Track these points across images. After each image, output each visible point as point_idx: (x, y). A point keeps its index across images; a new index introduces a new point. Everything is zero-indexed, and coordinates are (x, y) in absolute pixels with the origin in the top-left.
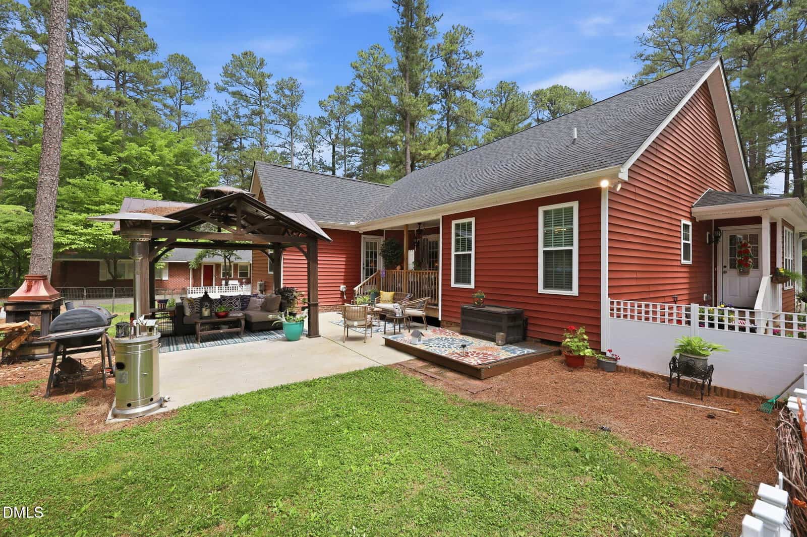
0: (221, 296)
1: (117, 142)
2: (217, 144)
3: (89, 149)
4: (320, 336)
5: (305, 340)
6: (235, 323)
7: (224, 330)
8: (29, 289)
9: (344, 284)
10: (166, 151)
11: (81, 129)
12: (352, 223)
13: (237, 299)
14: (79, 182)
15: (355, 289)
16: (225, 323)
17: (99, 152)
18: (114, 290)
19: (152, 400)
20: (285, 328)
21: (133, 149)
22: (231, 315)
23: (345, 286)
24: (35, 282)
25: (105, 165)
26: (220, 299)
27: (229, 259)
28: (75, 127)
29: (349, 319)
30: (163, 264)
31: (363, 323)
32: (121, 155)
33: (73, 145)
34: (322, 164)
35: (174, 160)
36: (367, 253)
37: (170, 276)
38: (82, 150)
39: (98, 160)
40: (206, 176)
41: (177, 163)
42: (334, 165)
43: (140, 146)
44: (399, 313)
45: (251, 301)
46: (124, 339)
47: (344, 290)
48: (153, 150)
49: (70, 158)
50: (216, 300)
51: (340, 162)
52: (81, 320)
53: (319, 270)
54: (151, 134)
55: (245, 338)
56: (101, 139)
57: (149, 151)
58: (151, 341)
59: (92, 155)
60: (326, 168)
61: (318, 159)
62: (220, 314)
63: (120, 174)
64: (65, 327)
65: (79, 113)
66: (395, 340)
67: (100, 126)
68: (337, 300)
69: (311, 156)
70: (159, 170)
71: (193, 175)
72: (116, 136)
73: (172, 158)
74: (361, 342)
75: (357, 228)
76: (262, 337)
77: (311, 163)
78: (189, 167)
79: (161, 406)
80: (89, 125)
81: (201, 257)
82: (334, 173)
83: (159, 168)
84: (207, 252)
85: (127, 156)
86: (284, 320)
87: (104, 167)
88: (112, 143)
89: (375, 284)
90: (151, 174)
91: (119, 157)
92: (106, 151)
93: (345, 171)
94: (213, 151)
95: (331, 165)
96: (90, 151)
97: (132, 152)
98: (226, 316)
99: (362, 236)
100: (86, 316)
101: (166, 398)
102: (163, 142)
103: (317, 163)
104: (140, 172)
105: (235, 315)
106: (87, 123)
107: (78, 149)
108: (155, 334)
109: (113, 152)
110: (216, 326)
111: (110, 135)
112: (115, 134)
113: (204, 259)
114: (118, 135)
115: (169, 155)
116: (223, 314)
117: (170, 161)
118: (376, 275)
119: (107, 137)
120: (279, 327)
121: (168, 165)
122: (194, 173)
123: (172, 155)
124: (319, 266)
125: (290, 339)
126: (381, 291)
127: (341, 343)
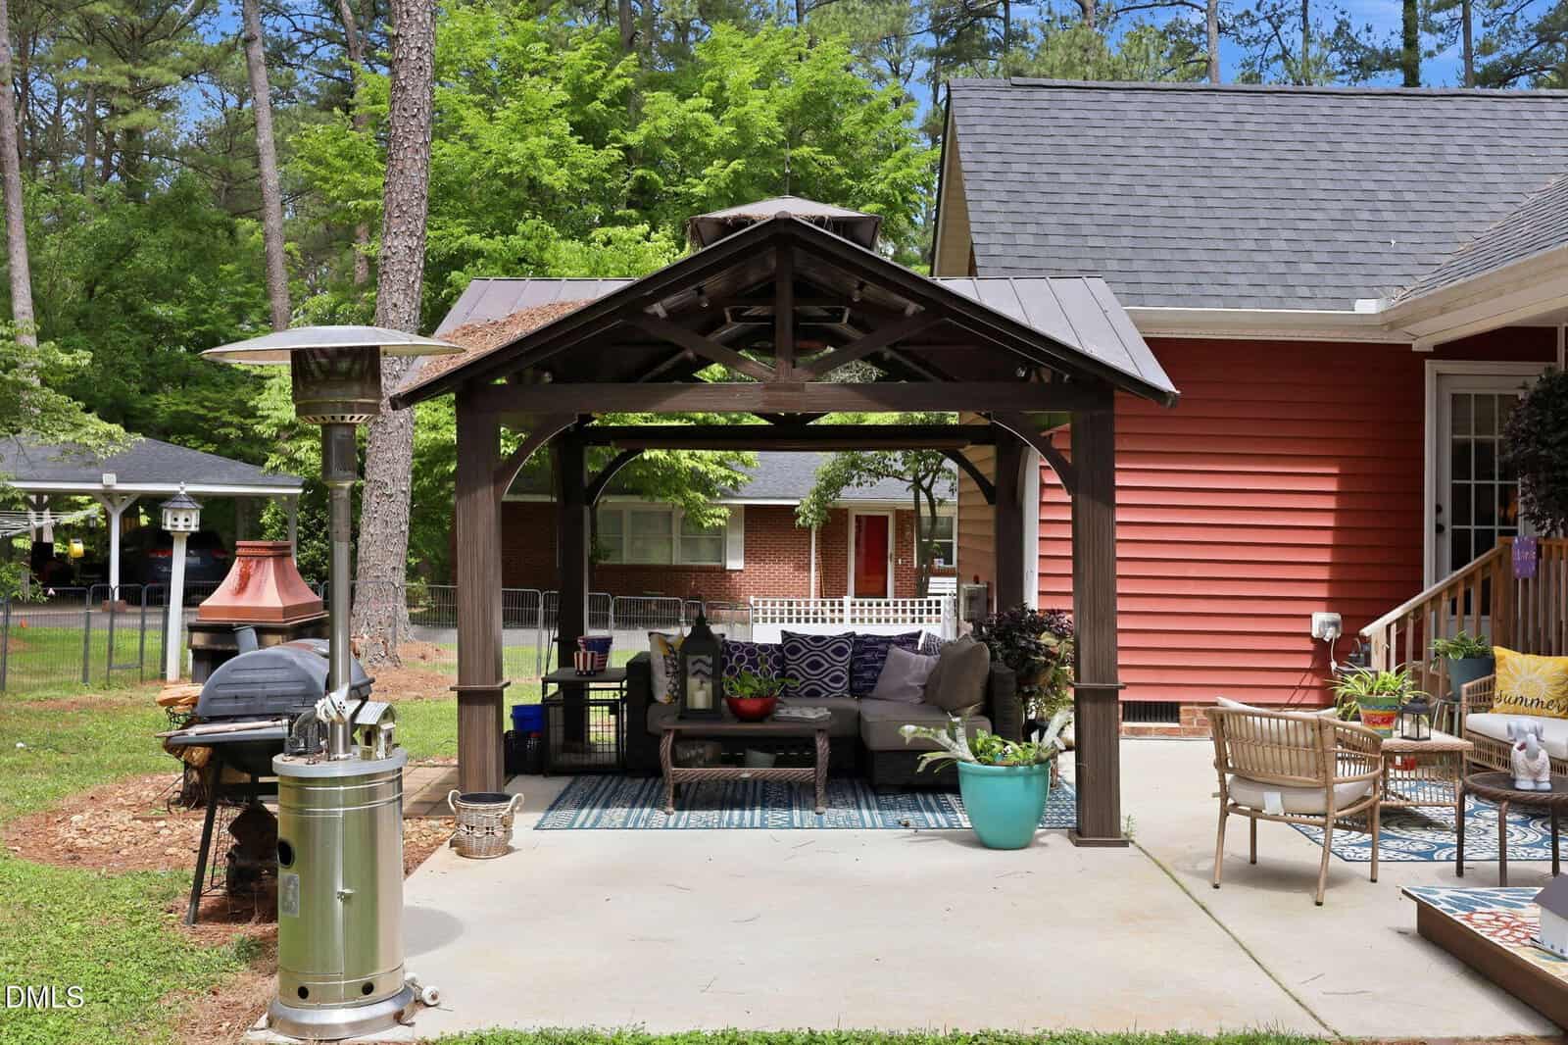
0: (784, 633)
1: (625, 96)
2: (930, 41)
3: (550, 136)
4: (1125, 844)
5: (1056, 850)
6: (793, 747)
7: (757, 769)
8: (242, 588)
9: (1331, 604)
10: (756, 100)
11: (532, 75)
12: (1366, 307)
13: (840, 652)
14: (501, 246)
15: (1366, 631)
16: (766, 743)
17: (574, 140)
18: (541, 600)
19: (368, 989)
20: (967, 786)
21: (664, 112)
22: (783, 713)
23: (1337, 617)
24: (258, 562)
25: (590, 180)
26: (779, 647)
27: (928, 491)
28: (518, 72)
29: (1243, 778)
30: (725, 512)
31: (1316, 802)
32: (633, 139)
33: (514, 130)
34: (1352, 45)
35: (780, 131)
36: (1460, 452)
37: (750, 555)
38: (533, 141)
39: (574, 166)
40: (881, 174)
41: (794, 139)
42: (1411, 43)
43: (683, 98)
44: (1535, 775)
45: (890, 661)
46: (300, 762)
47: (1330, 634)
48: (718, 107)
49: (506, 170)
50: (764, 648)
51: (1441, 17)
52: (269, 689)
53: (1120, 534)
54: (714, 47)
55: (831, 814)
56: (582, 94)
57: (707, 110)
58: (371, 777)
59: (558, 152)
60: (1369, 63)
61: (1329, 28)
62: (744, 705)
63: (630, 205)
64: (227, 707)
65: (529, 25)
66: (1459, 916)
67: (579, 54)
68: (1294, 680)
69: (1296, 20)
70: (735, 172)
71: (841, 171)
72: (619, 77)
73: (774, 123)
74: (1303, 899)
75: (1392, 326)
76: (892, 816)
77: (1297, 50)
78: (830, 148)
79: (398, 1018)
80: (552, 58)
81: (833, 484)
82: (1412, 79)
83: (734, 165)
84: (854, 465)
85: (647, 138)
86: (962, 750)
87: (587, 187)
88: (609, 103)
89: (1485, 610)
90: (712, 190)
91: (627, 149)
92: (591, 133)
93: (1468, 56)
94: (915, 75)
95: (1397, 43)
96: (553, 142)
97: (659, 123)
98: (765, 714)
99: (1431, 367)
100: (280, 675)
101: (426, 995)
102: (748, 72)
103: (1326, 41)
104: (681, 189)
105: (795, 713)
106: (549, 51)
107: (523, 139)
108: (381, 754)
109: (611, 133)
110: (733, 751)
111: (605, 75)
112: (618, 70)
113: (845, 491)
114: (624, 72)
115: (763, 112)
116: (753, 706)
117: (770, 134)
118: (1486, 566)
119: (597, 86)
120: (943, 783)
121: (764, 151)
122: (844, 165)
123: (773, 110)
124: (1120, 516)
125: (988, 837)
126: (1499, 651)
127: (1202, 889)
